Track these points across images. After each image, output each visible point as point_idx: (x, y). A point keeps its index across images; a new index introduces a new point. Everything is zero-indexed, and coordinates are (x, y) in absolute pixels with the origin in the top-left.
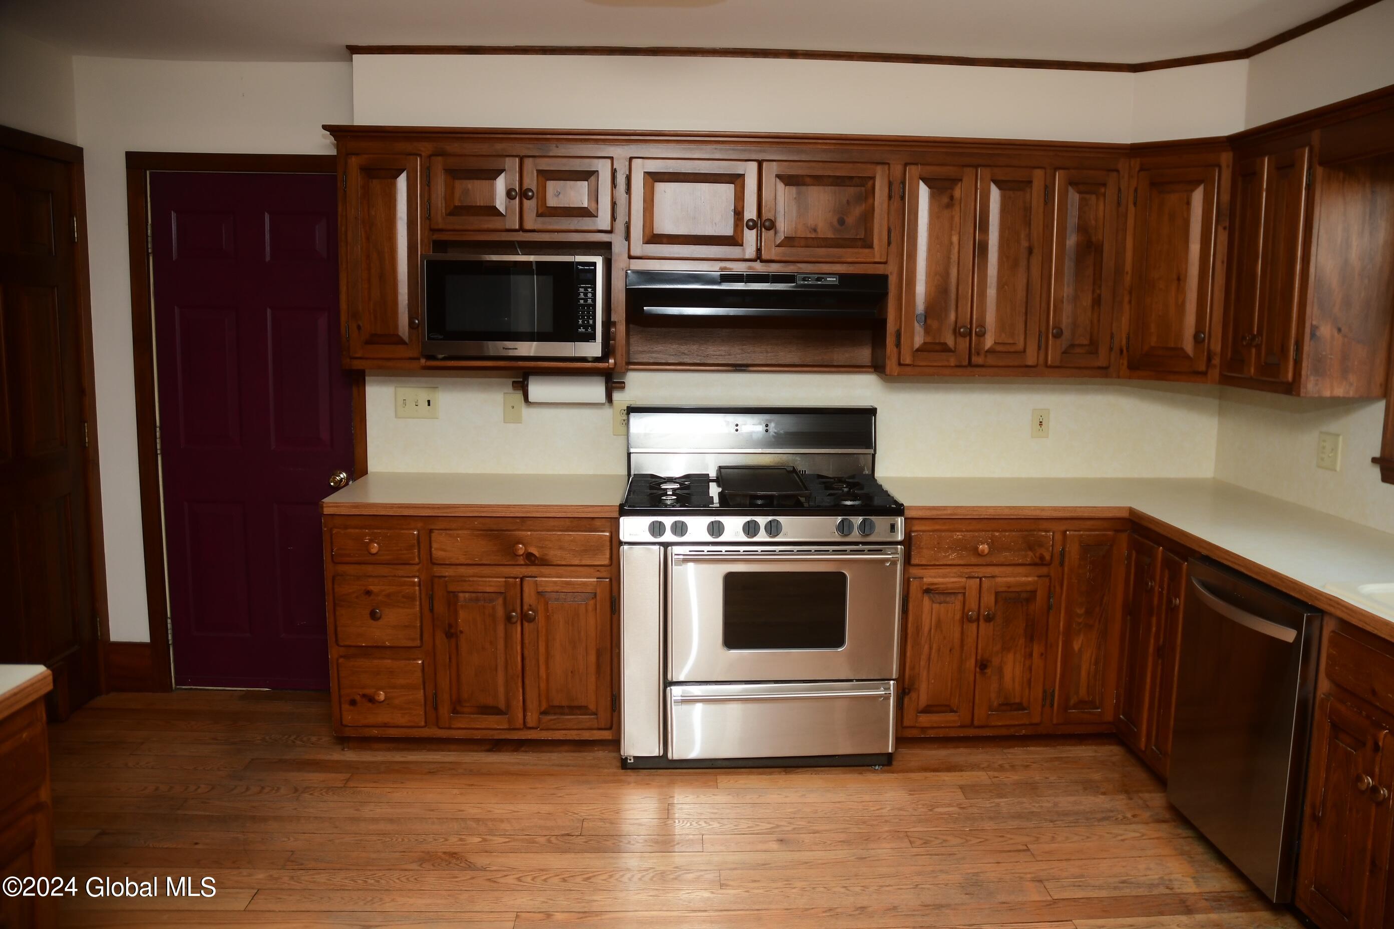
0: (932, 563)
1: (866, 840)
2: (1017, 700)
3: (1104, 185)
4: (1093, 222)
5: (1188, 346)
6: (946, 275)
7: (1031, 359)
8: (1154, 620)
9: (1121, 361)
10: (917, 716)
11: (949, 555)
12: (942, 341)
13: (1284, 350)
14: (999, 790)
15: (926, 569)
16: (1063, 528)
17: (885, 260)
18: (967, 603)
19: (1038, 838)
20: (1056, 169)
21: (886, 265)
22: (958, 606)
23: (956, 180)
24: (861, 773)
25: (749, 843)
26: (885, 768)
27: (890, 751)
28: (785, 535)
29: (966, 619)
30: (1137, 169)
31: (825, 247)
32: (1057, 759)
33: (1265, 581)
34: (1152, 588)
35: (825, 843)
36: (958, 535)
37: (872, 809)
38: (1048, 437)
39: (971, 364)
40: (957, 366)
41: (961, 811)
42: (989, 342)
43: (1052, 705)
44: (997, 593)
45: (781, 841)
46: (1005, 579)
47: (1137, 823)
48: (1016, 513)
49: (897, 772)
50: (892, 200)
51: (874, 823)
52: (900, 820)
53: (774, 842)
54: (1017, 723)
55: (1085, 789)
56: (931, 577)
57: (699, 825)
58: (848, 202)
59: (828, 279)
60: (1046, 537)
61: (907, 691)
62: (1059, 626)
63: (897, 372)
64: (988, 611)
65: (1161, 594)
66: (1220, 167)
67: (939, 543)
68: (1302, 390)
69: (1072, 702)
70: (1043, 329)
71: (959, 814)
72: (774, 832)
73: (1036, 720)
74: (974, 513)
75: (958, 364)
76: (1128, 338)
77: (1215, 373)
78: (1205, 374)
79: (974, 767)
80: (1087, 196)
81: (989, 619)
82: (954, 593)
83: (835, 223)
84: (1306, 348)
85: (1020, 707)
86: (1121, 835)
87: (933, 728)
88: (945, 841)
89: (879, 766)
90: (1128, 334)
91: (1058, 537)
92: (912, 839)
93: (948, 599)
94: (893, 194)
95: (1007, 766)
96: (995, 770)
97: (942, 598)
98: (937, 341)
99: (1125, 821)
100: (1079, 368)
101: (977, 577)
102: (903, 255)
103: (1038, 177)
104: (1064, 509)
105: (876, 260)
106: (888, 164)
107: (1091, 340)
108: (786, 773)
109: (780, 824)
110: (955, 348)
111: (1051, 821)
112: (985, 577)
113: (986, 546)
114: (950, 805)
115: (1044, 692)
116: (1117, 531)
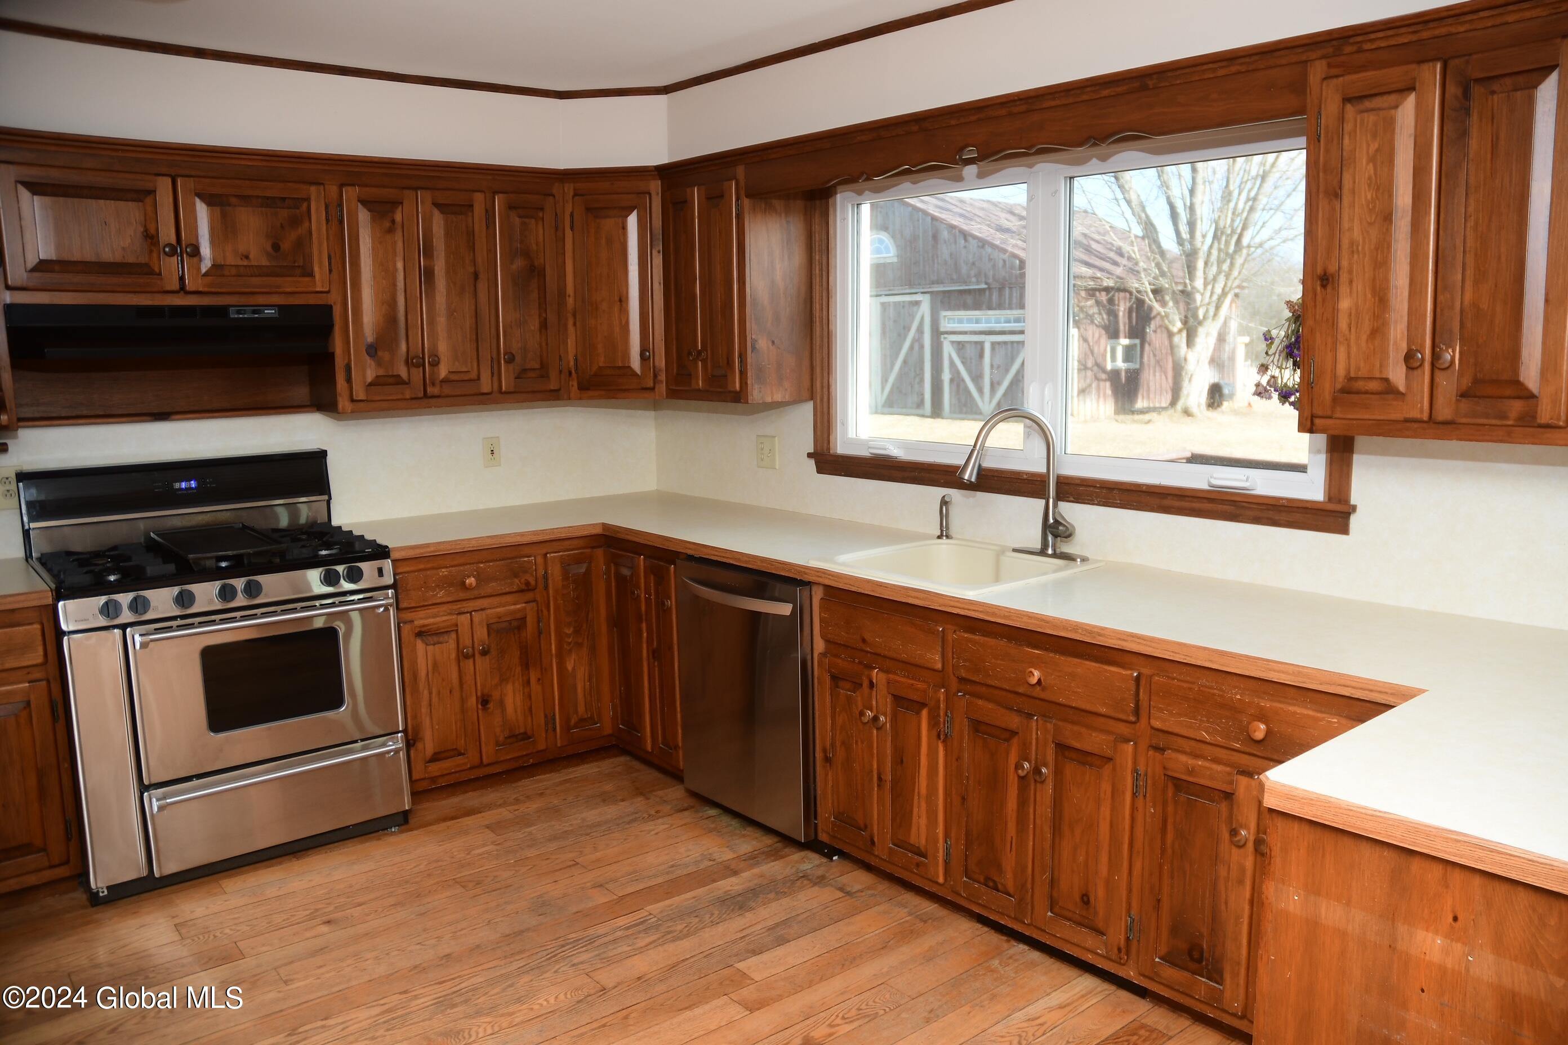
0: (421, 604)
1: (417, 897)
2: (522, 731)
3: (542, 209)
4: (534, 247)
5: (636, 363)
6: (392, 304)
7: (486, 385)
8: (644, 626)
9: (571, 383)
10: (426, 767)
11: (437, 594)
12: (395, 374)
13: (730, 363)
14: (524, 821)
15: (414, 612)
16: (544, 551)
17: (327, 289)
18: (461, 641)
19: (581, 852)
20: (495, 193)
21: (329, 295)
22: (452, 644)
23: (396, 203)
24: (379, 839)
25: (294, 935)
26: (403, 827)
27: (407, 808)
28: (266, 595)
29: (463, 656)
30: (572, 193)
31: (260, 275)
32: (566, 781)
33: (754, 567)
34: (639, 596)
35: (376, 911)
36: (444, 572)
37: (409, 868)
38: (500, 465)
39: (425, 395)
40: (412, 399)
41: (498, 847)
42: (443, 372)
43: (555, 729)
44: (489, 626)
45: (329, 922)
46: (493, 610)
47: (663, 817)
48: (498, 542)
49: (417, 828)
50: (330, 223)
51: (417, 880)
52: (443, 870)
53: (321, 926)
54: (524, 753)
55: (604, 801)
56: (421, 619)
57: (225, 934)
58: (282, 226)
59: (266, 311)
60: (529, 562)
61: (411, 742)
62: (551, 650)
63: (350, 409)
64: (482, 645)
65: (648, 600)
66: (650, 194)
67: (425, 583)
68: (750, 398)
69: (573, 722)
70: (495, 356)
71: (497, 850)
72: (315, 916)
73: (542, 746)
74: (458, 547)
75: (413, 396)
76: (576, 360)
77: (662, 388)
78: (653, 389)
79: (490, 807)
80: (527, 220)
81: (484, 653)
82: (447, 632)
83: (269, 249)
84: (749, 360)
85: (525, 736)
86: (653, 830)
87: (443, 776)
88: (496, 877)
89: (395, 826)
90: (576, 356)
91: (540, 560)
92: (463, 884)
93: (441, 639)
94: (330, 218)
95: (522, 798)
96: (511, 804)
97: (435, 639)
98: (390, 374)
99: (651, 818)
100: (533, 392)
101: (467, 612)
102: (345, 283)
103: (479, 199)
104: (543, 532)
105: (318, 289)
106: (323, 184)
107: (542, 364)
108: (298, 859)
109: (317, 908)
110: (409, 380)
111: (587, 835)
112: (475, 611)
113: (473, 579)
114: (484, 845)
115: (546, 716)
116: (593, 548)
